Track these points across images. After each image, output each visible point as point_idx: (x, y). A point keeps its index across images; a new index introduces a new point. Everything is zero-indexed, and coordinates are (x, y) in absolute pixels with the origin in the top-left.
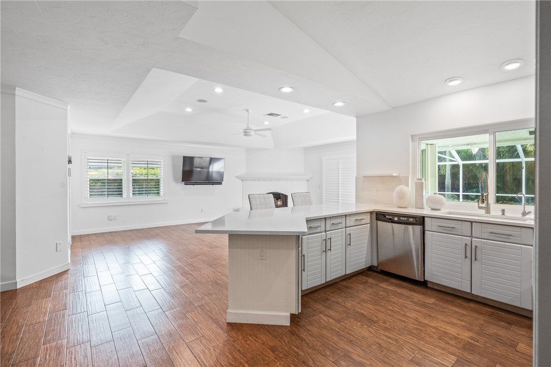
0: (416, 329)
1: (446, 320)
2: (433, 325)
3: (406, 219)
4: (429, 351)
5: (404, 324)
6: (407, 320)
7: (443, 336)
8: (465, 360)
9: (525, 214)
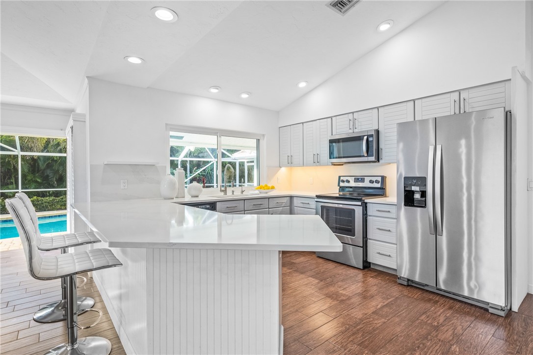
3: (204, 206)
9: (242, 192)
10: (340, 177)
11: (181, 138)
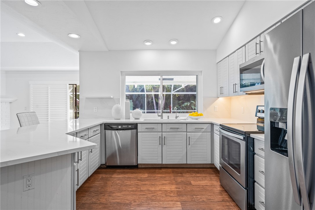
0: (153, 196)
1: (160, 183)
2: (158, 189)
3: (126, 126)
4: (168, 206)
5: (145, 196)
6: (144, 193)
7: (166, 193)
8: (183, 201)
9: (176, 117)
10: (258, 106)
11: (172, 79)
